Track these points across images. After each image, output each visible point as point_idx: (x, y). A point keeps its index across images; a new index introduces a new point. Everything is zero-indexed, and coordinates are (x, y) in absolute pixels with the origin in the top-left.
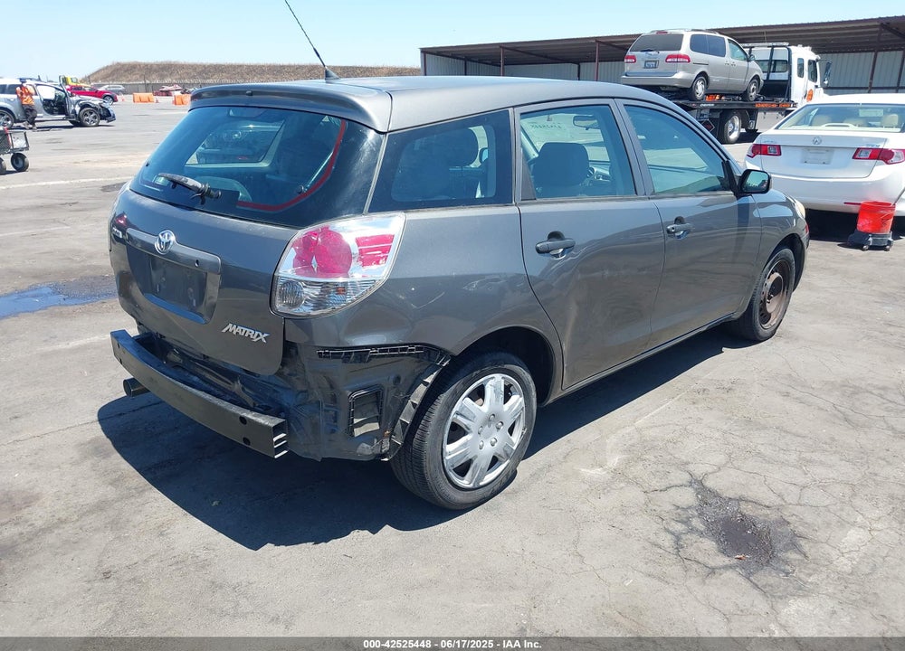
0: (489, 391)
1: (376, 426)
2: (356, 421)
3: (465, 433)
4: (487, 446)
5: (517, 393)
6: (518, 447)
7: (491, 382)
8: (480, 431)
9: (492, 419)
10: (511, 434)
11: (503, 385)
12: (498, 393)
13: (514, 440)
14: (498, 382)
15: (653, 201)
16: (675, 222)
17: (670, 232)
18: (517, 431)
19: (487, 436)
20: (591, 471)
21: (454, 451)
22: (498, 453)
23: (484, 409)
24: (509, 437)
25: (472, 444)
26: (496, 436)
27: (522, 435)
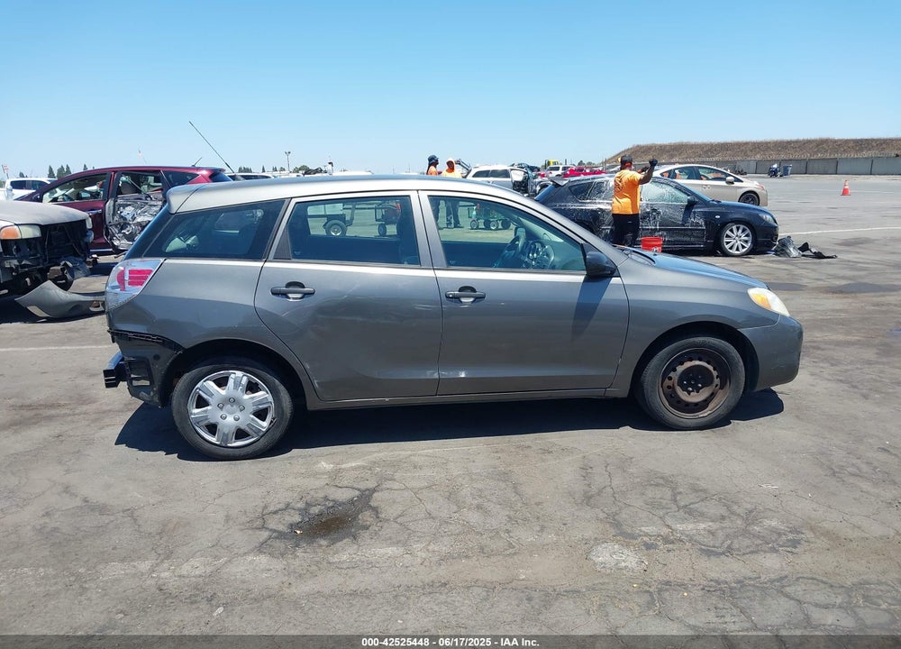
0: (231, 382)
1: (148, 383)
2: (132, 376)
3: (208, 405)
4: (230, 419)
5: (264, 390)
6: (267, 431)
7: (232, 376)
8: (221, 406)
9: (232, 401)
10: (264, 420)
11: (245, 381)
12: (237, 384)
13: (265, 424)
14: (238, 377)
15: (436, 271)
16: (461, 290)
17: (447, 297)
18: (269, 418)
19: (231, 413)
20: (325, 465)
21: (197, 414)
22: (243, 428)
23: (223, 392)
24: (253, 419)
25: (212, 413)
26: (238, 414)
27: (272, 422)
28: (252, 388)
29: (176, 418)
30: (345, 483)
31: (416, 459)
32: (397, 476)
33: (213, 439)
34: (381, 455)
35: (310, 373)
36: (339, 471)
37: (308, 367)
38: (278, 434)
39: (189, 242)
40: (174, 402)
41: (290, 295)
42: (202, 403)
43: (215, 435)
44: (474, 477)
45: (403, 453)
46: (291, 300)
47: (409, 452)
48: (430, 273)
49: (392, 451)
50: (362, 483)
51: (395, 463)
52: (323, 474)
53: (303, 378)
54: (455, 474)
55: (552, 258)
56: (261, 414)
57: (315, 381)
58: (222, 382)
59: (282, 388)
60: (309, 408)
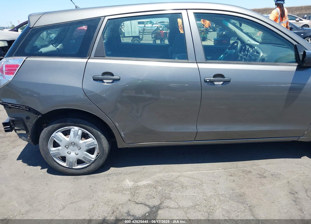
0: (72, 133)
2: (17, 128)
3: (60, 146)
4: (73, 154)
5: (92, 138)
6: (95, 160)
7: (73, 130)
8: (67, 147)
9: (73, 144)
10: (93, 154)
11: (80, 132)
12: (76, 134)
13: (93, 157)
14: (76, 130)
15: (198, 64)
16: (215, 76)
17: (205, 81)
18: (96, 153)
19: (73, 151)
20: (128, 183)
21: (54, 151)
22: (80, 159)
23: (67, 139)
24: (86, 154)
25: (62, 150)
26: (78, 151)
27: (97, 155)
28: (85, 136)
29: (42, 153)
30: (140, 200)
31: (182, 179)
32: (173, 195)
33: (64, 164)
34: (161, 175)
35: (119, 128)
36: (137, 188)
37: (117, 125)
38: (101, 162)
39: (58, 47)
40: (40, 144)
41: (105, 81)
42: (56, 145)
43: (65, 162)
44: (222, 198)
45: (174, 174)
46: (105, 84)
47: (178, 174)
48: (194, 66)
49: (167, 172)
50: (151, 200)
51: (170, 183)
52: (127, 190)
53: (115, 132)
54: (209, 194)
55: (262, 54)
56: (91, 151)
57: (122, 133)
58: (66, 133)
59: (102, 137)
60: (119, 147)
